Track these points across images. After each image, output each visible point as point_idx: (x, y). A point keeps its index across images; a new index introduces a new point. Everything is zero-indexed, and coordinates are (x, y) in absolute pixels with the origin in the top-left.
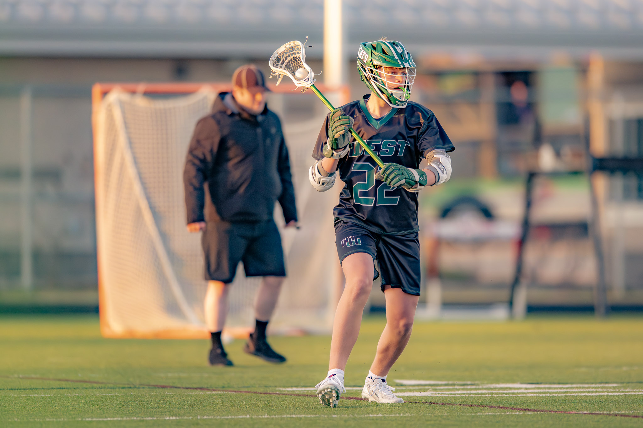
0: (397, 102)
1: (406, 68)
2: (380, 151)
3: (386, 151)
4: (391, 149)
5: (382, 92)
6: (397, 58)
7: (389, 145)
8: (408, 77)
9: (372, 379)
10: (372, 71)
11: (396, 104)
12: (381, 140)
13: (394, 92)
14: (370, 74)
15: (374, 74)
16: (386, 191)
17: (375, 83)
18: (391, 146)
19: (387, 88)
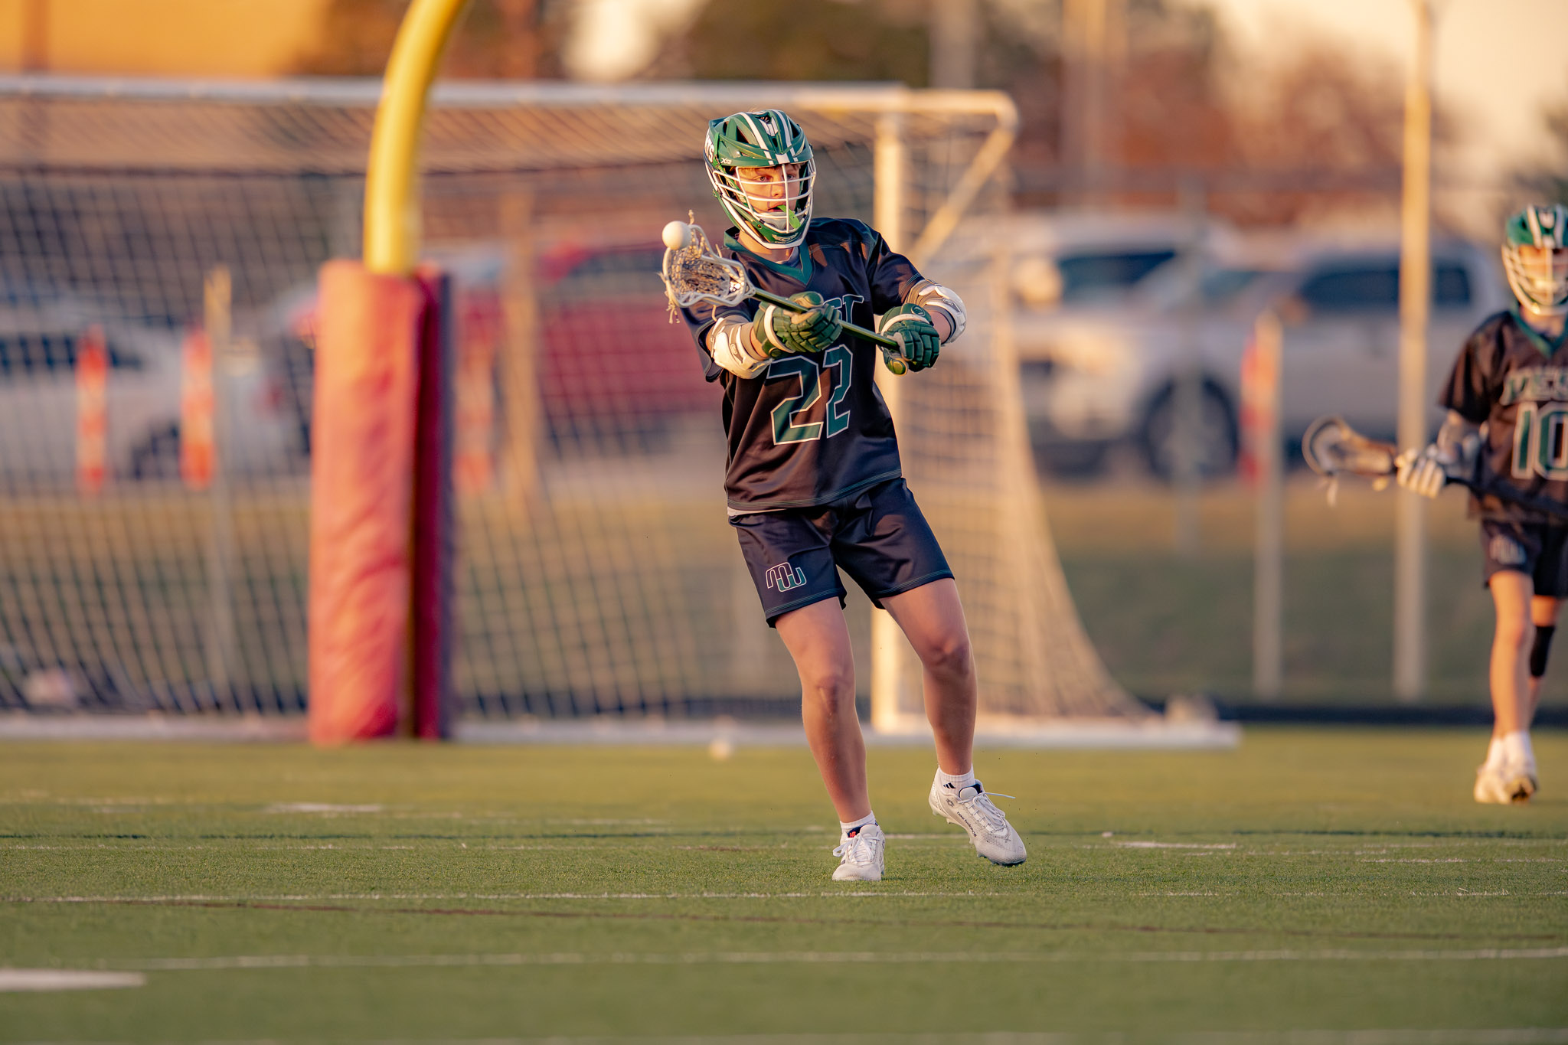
0: (775, 237)
1: (783, 167)
5: (745, 219)
6: (763, 146)
8: (788, 183)
9: (952, 787)
10: (723, 178)
11: (773, 241)
13: (765, 216)
14: (721, 186)
15: (729, 186)
17: (730, 203)
19: (750, 210)
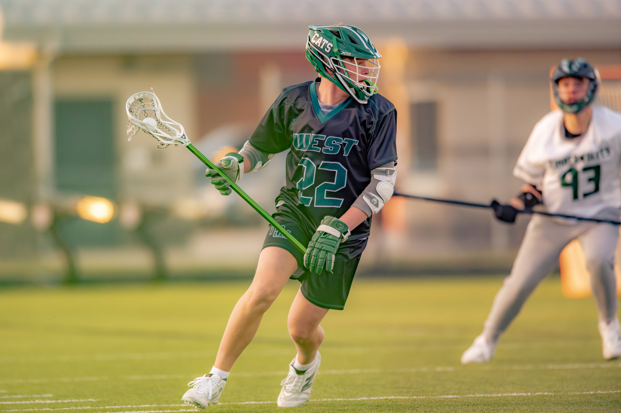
0: (365, 97)
2: (323, 148)
3: (330, 149)
4: (336, 147)
5: (350, 86)
6: (367, 47)
7: (334, 142)
10: (337, 61)
11: (363, 99)
12: (325, 136)
15: (340, 66)
16: (327, 191)
17: (341, 75)
18: (337, 143)
19: (355, 82)
